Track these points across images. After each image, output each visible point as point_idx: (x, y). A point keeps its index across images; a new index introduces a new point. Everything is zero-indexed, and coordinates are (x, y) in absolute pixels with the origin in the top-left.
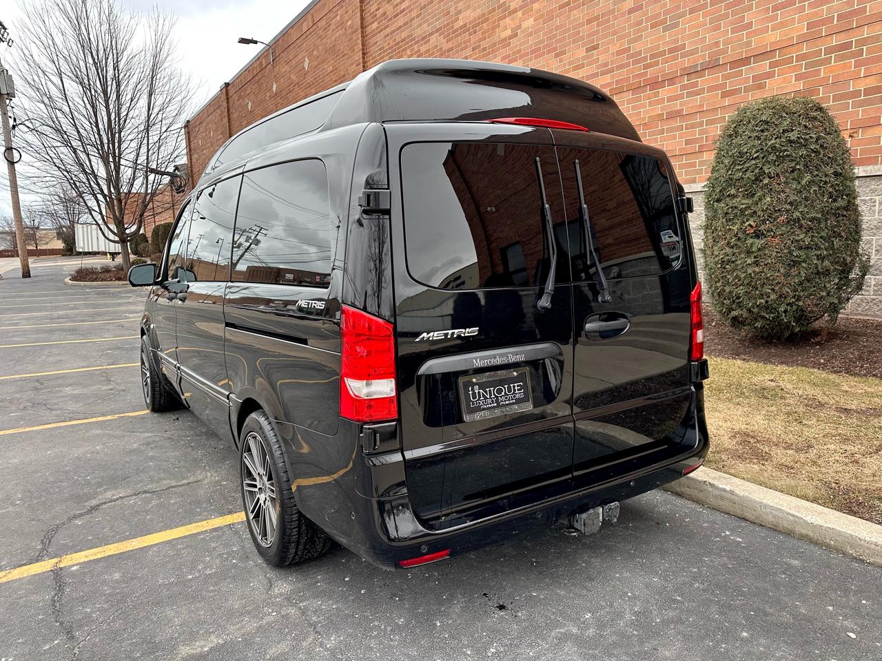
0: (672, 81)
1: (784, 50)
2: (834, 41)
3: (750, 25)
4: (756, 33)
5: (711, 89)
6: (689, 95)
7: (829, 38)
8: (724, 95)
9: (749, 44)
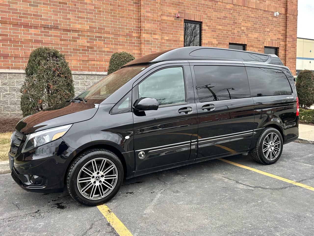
0: (36, 27)
1: (83, 32)
2: (98, 35)
3: (69, 19)
4: (72, 22)
5: (55, 36)
6: (45, 35)
7: (96, 33)
8: (61, 40)
9: (70, 25)
